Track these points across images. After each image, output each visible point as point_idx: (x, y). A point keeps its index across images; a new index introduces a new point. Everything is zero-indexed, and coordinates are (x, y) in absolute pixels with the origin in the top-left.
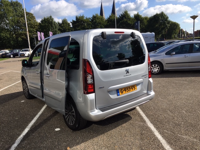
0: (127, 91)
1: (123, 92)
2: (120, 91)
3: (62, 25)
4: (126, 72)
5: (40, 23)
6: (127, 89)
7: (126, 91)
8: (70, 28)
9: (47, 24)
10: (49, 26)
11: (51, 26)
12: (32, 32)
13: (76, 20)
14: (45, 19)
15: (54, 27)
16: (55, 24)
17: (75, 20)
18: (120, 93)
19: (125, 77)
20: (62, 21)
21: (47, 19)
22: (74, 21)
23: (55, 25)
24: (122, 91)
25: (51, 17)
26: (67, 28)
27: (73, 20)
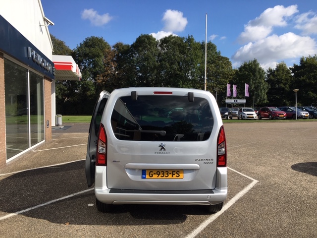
0: (161, 176)
1: (152, 175)
2: (147, 172)
3: (276, 73)
4: (160, 148)
5: (237, 72)
6: (161, 173)
7: (159, 175)
8: (289, 78)
9: (247, 73)
10: (250, 75)
11: (254, 74)
12: (223, 84)
13: (301, 63)
14: (245, 65)
15: (259, 77)
16: (261, 71)
17: (299, 65)
18: (147, 176)
19: (156, 154)
20: (277, 66)
21: (249, 65)
22: (296, 67)
23: (259, 72)
24: (151, 173)
25: (255, 61)
26: (284, 77)
27: (295, 65)
